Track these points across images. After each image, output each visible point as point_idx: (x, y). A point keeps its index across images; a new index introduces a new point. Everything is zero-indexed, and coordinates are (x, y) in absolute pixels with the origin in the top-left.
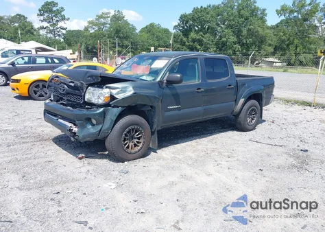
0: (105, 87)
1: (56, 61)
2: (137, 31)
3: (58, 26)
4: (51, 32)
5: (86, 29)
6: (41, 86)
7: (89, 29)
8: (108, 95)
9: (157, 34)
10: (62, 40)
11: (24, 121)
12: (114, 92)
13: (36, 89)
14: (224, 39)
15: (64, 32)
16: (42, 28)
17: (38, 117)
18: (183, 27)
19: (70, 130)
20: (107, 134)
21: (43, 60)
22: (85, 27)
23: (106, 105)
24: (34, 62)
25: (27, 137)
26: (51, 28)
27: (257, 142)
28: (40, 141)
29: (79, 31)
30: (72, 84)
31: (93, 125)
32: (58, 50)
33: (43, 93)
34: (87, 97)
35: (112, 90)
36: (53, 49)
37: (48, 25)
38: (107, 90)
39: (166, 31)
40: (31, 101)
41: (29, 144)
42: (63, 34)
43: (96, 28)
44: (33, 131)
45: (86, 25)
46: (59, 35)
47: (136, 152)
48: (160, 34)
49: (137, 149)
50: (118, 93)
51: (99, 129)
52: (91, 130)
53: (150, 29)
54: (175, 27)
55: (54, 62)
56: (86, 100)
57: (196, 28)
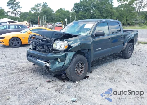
0: (64, 40)
1: (20, 27)
2: (54, 12)
3: (17, 11)
4: (13, 13)
5: (30, 12)
6: (15, 40)
7: (32, 12)
8: (66, 45)
9: (64, 13)
10: (19, 17)
11: (10, 60)
12: (70, 43)
13: (13, 42)
14: (95, 14)
15: (20, 13)
16: (9, 12)
17: (17, 57)
18: (76, 10)
19: (45, 65)
20: (67, 67)
21: (13, 27)
22: (30, 11)
23: (66, 51)
24: (9, 28)
25: (15, 69)
26: (14, 12)
27: (135, 65)
28: (22, 71)
29: (27, 13)
30: (45, 40)
31: (59, 63)
32: (18, 22)
33: (16, 44)
34: (54, 46)
35: (69, 42)
36: (16, 21)
37: (12, 10)
38: (66, 42)
39: (68, 12)
40: (11, 48)
41: (17, 74)
42: (20, 14)
43: (35, 11)
44: (17, 65)
45: (30, 10)
46: (18, 15)
47: (81, 76)
48: (65, 13)
49: (81, 74)
50: (72, 44)
51: (63, 65)
52: (58, 65)
53: (60, 11)
54: (72, 9)
55: (19, 28)
56: (53, 48)
57: (82, 10)
